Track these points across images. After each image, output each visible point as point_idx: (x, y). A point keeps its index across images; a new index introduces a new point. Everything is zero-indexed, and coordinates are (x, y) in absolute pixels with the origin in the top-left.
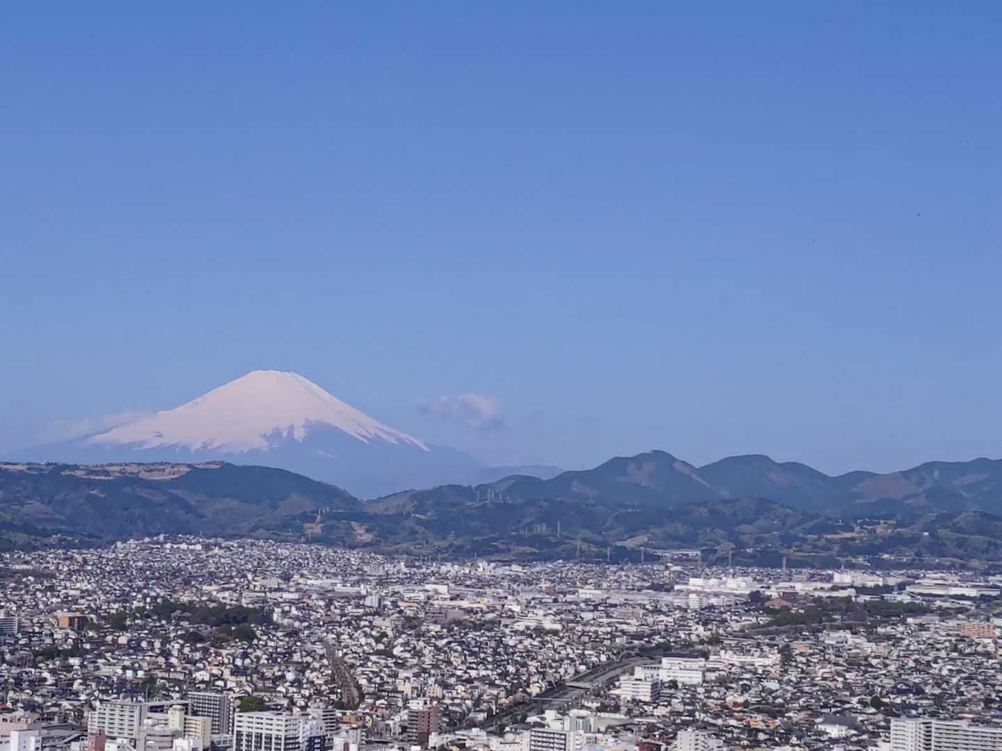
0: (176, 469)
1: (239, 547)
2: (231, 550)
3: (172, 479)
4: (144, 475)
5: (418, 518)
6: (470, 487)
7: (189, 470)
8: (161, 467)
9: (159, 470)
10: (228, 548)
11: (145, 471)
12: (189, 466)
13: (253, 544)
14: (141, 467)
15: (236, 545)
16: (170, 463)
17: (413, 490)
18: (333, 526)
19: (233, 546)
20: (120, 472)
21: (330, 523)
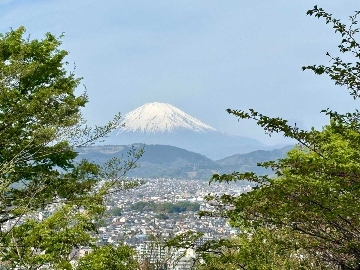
0: (117, 148)
1: (159, 182)
2: (155, 183)
3: (116, 153)
4: (101, 152)
5: (246, 166)
6: (269, 151)
7: (124, 148)
8: (109, 148)
9: (108, 149)
10: (154, 182)
11: (101, 149)
12: (124, 146)
13: (165, 181)
14: (99, 148)
15: (158, 181)
16: (114, 145)
17: (239, 154)
18: (202, 172)
19: (156, 182)
20: (89, 151)
21: (200, 171)
